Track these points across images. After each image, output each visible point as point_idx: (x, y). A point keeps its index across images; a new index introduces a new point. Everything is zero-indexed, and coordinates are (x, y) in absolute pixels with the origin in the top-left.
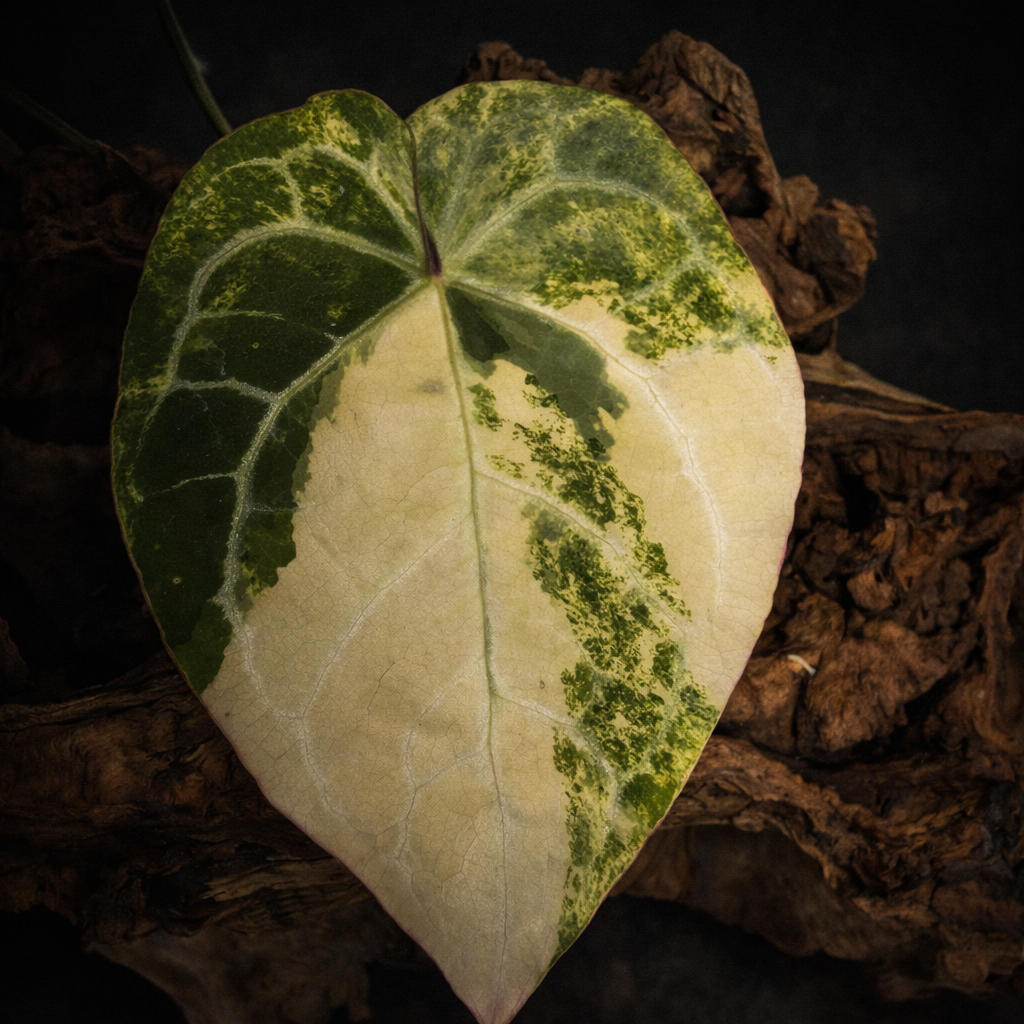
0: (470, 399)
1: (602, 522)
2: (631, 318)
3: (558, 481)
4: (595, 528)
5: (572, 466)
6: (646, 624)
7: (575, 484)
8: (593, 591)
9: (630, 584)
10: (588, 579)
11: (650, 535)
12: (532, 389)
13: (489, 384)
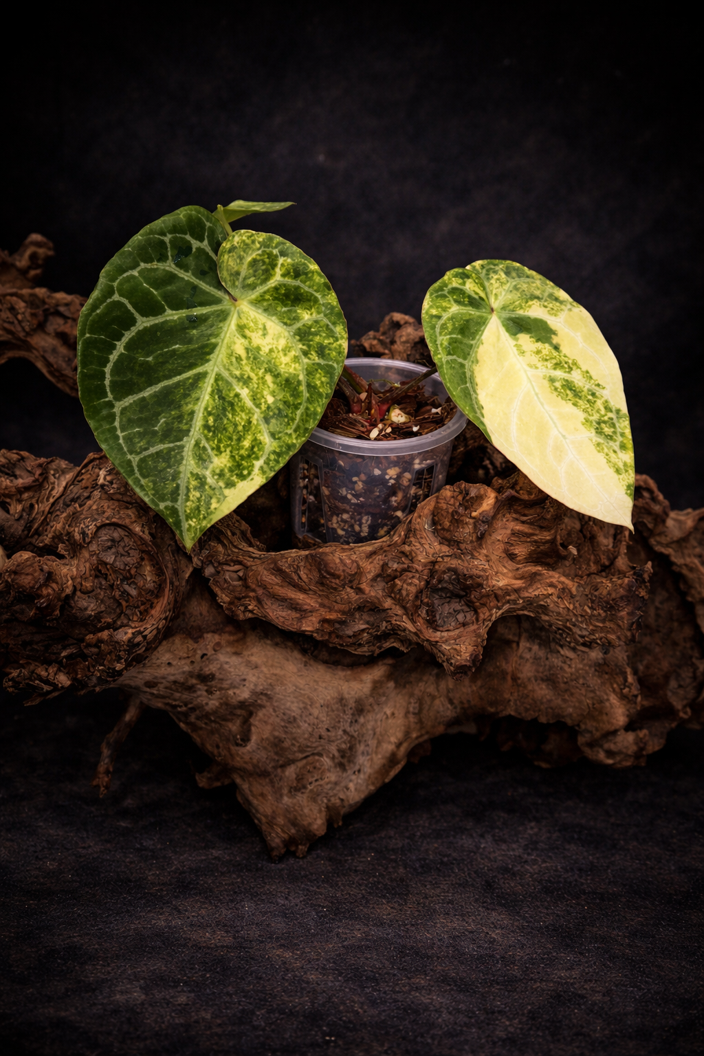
0: (515, 349)
1: (569, 372)
2: (545, 307)
3: (549, 365)
4: (569, 375)
5: (551, 358)
6: (597, 397)
7: (556, 364)
8: (577, 394)
9: (587, 387)
10: (574, 391)
11: (584, 369)
12: (532, 339)
13: (519, 342)
